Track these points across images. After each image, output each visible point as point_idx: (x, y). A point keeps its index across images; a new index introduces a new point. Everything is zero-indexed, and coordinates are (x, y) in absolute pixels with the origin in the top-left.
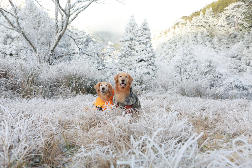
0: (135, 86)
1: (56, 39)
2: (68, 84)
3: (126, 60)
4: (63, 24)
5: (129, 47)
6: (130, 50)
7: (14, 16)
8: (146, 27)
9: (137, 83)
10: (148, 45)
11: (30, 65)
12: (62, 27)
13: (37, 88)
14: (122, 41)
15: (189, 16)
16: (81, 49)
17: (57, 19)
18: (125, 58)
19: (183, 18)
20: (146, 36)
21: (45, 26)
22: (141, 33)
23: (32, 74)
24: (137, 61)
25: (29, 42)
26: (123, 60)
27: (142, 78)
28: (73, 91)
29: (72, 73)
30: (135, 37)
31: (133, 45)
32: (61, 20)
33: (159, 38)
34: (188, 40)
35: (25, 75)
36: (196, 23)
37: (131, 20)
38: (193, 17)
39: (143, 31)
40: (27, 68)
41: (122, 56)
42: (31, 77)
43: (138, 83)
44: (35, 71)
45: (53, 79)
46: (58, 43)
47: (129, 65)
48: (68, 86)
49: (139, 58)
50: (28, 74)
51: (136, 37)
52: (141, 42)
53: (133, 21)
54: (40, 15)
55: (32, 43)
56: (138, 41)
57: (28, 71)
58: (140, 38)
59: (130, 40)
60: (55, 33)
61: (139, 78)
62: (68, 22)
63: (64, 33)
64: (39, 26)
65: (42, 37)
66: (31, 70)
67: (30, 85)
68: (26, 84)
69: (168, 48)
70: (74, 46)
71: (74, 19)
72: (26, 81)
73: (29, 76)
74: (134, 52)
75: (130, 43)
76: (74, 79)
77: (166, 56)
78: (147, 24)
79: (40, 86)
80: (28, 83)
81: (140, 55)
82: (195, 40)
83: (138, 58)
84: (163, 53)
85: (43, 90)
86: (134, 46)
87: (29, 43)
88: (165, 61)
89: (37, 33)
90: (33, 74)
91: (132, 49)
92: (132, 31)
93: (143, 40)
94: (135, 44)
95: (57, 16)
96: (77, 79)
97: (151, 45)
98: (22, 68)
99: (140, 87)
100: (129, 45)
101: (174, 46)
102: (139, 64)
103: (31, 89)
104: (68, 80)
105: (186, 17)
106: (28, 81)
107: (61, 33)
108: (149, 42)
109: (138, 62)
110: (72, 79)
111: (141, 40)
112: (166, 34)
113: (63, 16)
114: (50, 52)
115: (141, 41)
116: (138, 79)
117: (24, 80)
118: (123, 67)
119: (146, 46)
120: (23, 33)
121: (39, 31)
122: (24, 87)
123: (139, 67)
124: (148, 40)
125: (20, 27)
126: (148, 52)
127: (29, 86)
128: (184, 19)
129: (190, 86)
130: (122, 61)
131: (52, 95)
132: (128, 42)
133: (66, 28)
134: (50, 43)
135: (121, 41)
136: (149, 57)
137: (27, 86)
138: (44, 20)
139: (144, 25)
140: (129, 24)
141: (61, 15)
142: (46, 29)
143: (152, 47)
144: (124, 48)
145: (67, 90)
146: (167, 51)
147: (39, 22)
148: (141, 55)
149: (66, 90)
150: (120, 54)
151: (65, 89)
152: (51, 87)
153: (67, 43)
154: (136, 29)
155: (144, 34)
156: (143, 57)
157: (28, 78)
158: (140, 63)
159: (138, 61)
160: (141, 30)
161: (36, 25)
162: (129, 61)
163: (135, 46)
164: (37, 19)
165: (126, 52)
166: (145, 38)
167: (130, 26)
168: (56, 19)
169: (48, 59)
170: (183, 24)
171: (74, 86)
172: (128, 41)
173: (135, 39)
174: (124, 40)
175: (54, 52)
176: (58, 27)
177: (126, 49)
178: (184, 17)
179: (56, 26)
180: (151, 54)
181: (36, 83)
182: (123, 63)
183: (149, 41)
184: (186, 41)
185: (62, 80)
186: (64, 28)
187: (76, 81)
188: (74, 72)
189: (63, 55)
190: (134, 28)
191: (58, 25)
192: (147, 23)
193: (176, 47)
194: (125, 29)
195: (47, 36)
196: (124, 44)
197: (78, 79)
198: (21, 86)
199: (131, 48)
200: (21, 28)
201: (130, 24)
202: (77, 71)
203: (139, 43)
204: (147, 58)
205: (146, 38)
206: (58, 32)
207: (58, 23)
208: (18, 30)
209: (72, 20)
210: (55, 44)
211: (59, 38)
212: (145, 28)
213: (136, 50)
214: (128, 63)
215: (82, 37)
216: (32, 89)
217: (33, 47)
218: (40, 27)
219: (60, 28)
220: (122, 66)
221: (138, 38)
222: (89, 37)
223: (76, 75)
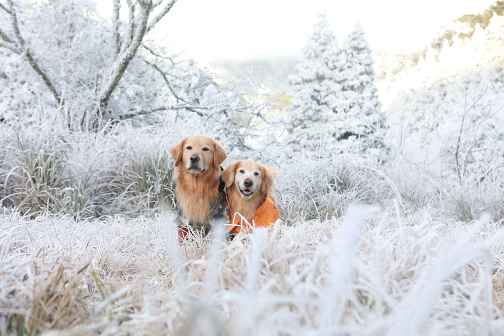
0: (328, 192)
1: (115, 71)
2: (141, 185)
3: (306, 133)
4: (132, 31)
5: (313, 97)
6: (317, 105)
7: (6, 10)
8: (359, 44)
9: (332, 186)
10: (367, 93)
11: (42, 133)
12: (132, 37)
13: (57, 194)
14: (294, 82)
15: (482, 13)
16: (181, 99)
17: (118, 18)
18: (303, 128)
19: (463, 19)
20: (362, 68)
21: (87, 36)
22: (347, 61)
23: (46, 157)
24: (334, 135)
25: (45, 78)
26: (296, 134)
27: (348, 172)
28: (155, 203)
29: (154, 155)
30: (329, 72)
31: (324, 94)
32: (128, 21)
33: (397, 74)
34: (478, 79)
35: (27, 159)
36: (501, 31)
37: (318, 25)
38: (492, 15)
39: (352, 54)
40: (33, 140)
41: (295, 124)
42: (44, 164)
43: (336, 184)
44: (53, 148)
45: (104, 172)
46: (119, 79)
47: (312, 147)
48: (142, 191)
49: (340, 129)
50: (36, 155)
51: (332, 70)
52: (346, 85)
53: (325, 27)
54: (73, 9)
55: (52, 82)
56: (339, 82)
57: (36, 148)
58: (343, 72)
59: (315, 80)
60: (112, 55)
61: (338, 173)
62: (145, 23)
63: (134, 53)
64: (72, 38)
65: (79, 66)
66: (44, 145)
67: (38, 185)
68: (29, 183)
69: (421, 101)
70: (165, 98)
71: (163, 15)
72: (28, 174)
73: (36, 160)
74: (327, 112)
75: (317, 87)
76: (157, 170)
77: (418, 125)
78: (364, 36)
79: (67, 189)
80: (34, 181)
81: (343, 119)
82: (500, 79)
83: (339, 127)
84: (408, 116)
85: (74, 198)
86: (327, 96)
87: (43, 81)
88: (416, 137)
89: (66, 55)
90: (48, 156)
91: (323, 104)
92: (321, 55)
93: (352, 80)
94: (331, 91)
95: (118, 10)
96: (166, 172)
97: (373, 93)
98: (21, 140)
99: (340, 196)
100: (312, 94)
101: (440, 95)
102: (341, 144)
103: (43, 197)
104: (141, 176)
105: (472, 15)
106: (35, 174)
107: (128, 54)
108: (369, 85)
109: (339, 139)
110: (153, 172)
111: (346, 80)
112: (416, 65)
113: (133, 9)
114: (98, 104)
115: (346, 82)
116: (336, 177)
117: (25, 171)
118: (296, 152)
119: (360, 96)
120: (28, 55)
121: (70, 51)
122: (24, 190)
123: (342, 152)
124: (364, 78)
125: (21, 38)
126: (365, 112)
127: (36, 189)
128: (468, 22)
129: (485, 200)
130: (294, 137)
131: (98, 213)
132: (310, 84)
133: (140, 40)
134: (99, 83)
135: (290, 83)
136: (368, 126)
137: (31, 187)
138: (84, 22)
139: (353, 39)
140: (312, 37)
141: (129, 5)
142: (89, 44)
143: (377, 97)
144: (300, 100)
145: (140, 202)
146: (419, 110)
147: (71, 26)
148: (347, 121)
149: (135, 202)
150: (290, 116)
151: (133, 198)
152: (96, 192)
153: (148, 90)
154: (332, 48)
155: (354, 64)
156: (353, 125)
157: (35, 167)
158: (344, 141)
159: (338, 135)
160: (345, 51)
161: (65, 35)
162: (313, 137)
163: (330, 95)
164: (66, 19)
165: (306, 111)
166: (358, 73)
167: (316, 42)
168: (116, 18)
169: (92, 122)
170: (462, 35)
171: (158, 190)
172: (310, 81)
173: (329, 77)
174: (299, 80)
175: (108, 106)
176: (121, 38)
177: (306, 104)
178: (465, 16)
179: (116, 35)
180: (375, 117)
181: (55, 180)
182: (298, 143)
183: (367, 83)
184: (472, 81)
185: (127, 175)
186: (135, 38)
187: (164, 177)
188: (158, 154)
189: (132, 112)
190: (328, 47)
191: (122, 35)
192: (362, 34)
193: (446, 99)
194: (302, 50)
195: (91, 62)
196: (299, 90)
197: (169, 172)
198: (16, 187)
199: (318, 102)
200: (22, 42)
201: (316, 37)
202: (167, 151)
203: (342, 86)
204: (363, 128)
205: (361, 74)
206: (121, 52)
207: (121, 28)
208: (17, 46)
209: (158, 20)
210: (111, 82)
211: (123, 66)
212: (356, 45)
213: (333, 106)
214: (311, 142)
215: (187, 74)
216: (44, 195)
217: (55, 92)
218: (75, 40)
219: (126, 40)
220: (294, 151)
221: (339, 73)
222: (208, 74)
223: (163, 160)
